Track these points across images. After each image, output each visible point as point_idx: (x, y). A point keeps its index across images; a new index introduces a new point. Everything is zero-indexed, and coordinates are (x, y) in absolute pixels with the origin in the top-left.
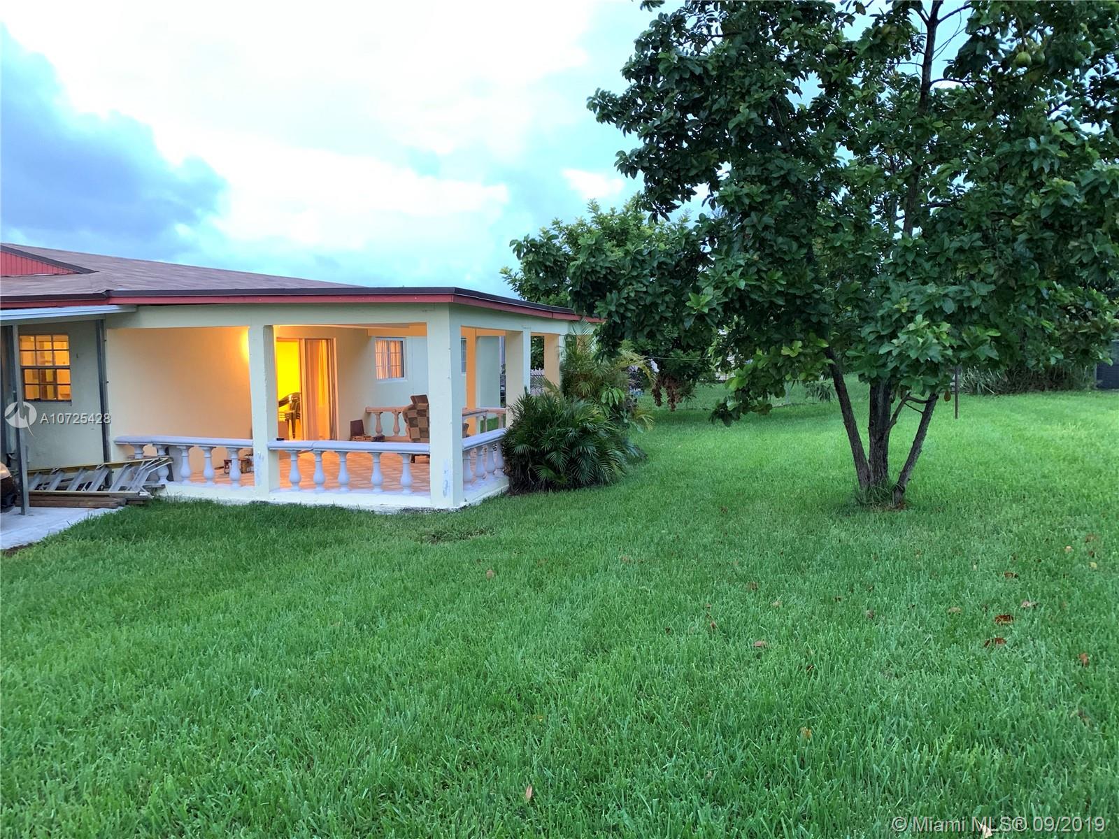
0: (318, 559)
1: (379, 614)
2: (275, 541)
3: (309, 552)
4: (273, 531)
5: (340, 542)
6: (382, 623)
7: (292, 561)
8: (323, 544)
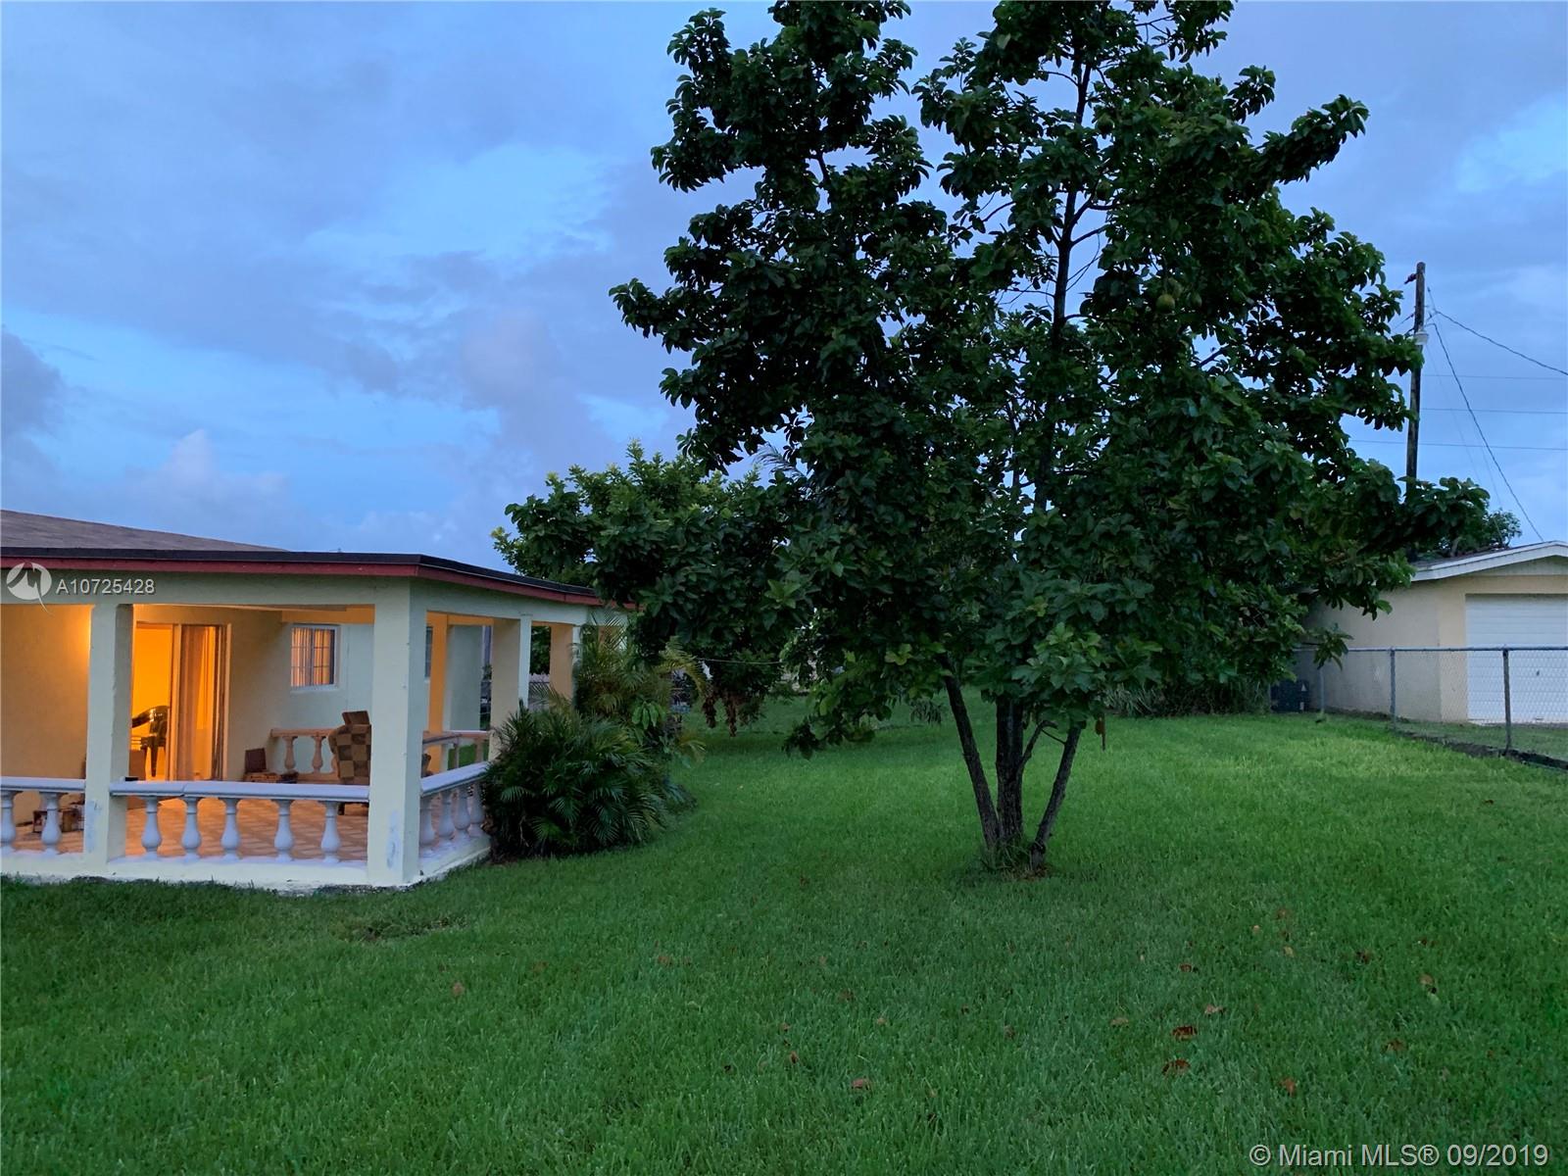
0: (181, 970)
1: (279, 1059)
2: (111, 942)
3: (168, 958)
4: (108, 925)
5: (219, 940)
6: (284, 1077)
7: (138, 975)
8: (192, 947)
